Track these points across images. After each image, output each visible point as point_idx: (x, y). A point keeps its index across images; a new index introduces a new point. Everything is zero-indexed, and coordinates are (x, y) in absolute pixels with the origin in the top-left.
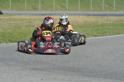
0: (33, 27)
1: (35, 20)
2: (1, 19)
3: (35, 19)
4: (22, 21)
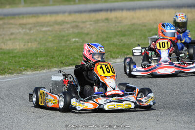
0: (89, 36)
1: (84, 22)
2: (23, 24)
3: (84, 20)
4: (61, 25)
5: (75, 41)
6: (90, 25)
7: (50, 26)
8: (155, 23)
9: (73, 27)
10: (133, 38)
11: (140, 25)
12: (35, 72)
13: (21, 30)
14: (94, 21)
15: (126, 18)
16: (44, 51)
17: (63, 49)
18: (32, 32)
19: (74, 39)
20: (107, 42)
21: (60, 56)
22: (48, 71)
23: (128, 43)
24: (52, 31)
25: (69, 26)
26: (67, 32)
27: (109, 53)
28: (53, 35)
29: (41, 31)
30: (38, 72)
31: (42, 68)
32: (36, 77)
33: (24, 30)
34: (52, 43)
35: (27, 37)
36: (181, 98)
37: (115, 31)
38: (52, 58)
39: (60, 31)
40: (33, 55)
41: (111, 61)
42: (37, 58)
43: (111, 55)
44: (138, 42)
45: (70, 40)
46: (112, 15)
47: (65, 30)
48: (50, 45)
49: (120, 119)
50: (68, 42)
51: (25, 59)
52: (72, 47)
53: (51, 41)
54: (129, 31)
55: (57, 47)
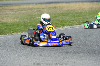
5: (39, 18)
6: (46, 10)
7: (26, 10)
8: (80, 9)
9: (37, 11)
10: (68, 17)
11: (72, 10)
12: (18, 34)
13: (11, 12)
14: (49, 8)
15: (65, 7)
16: (23, 23)
17: (32, 22)
18: (16, 13)
19: (38, 17)
20: (55, 19)
21: (31, 26)
22: (25, 33)
23: (66, 19)
24: (27, 13)
25: (35, 10)
26: (34, 13)
27: (56, 24)
28: (27, 15)
29: (21, 13)
30: (20, 34)
31: (21, 32)
32: (18, 36)
33: (13, 12)
34: (27, 19)
35: (14, 16)
36: (92, 48)
37: (59, 13)
38: (27, 26)
39: (31, 13)
40: (17, 25)
41: (57, 28)
42: (19, 27)
43: (57, 25)
44: (71, 19)
45: (36, 18)
46: (58, 5)
47: (34, 12)
48: (26, 20)
49: (61, 58)
50: (35, 19)
51: (13, 27)
52: (37, 21)
53: (26, 18)
54: (66, 13)
55: (29, 21)
